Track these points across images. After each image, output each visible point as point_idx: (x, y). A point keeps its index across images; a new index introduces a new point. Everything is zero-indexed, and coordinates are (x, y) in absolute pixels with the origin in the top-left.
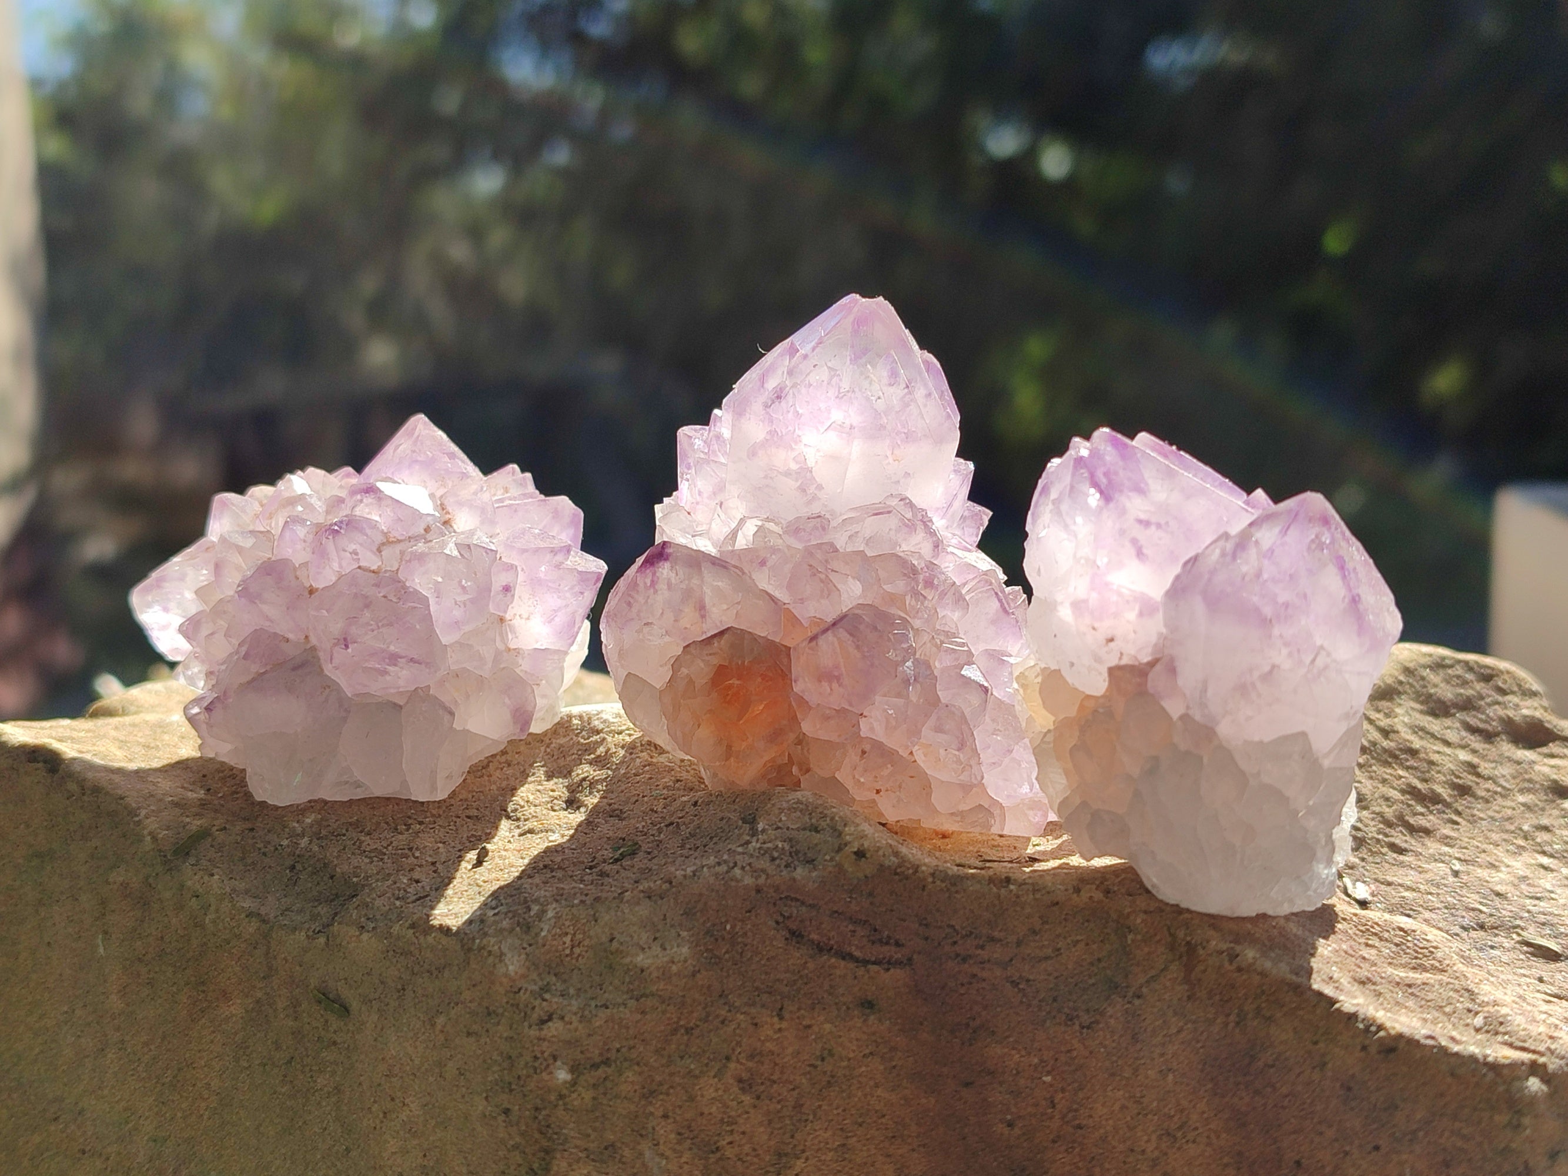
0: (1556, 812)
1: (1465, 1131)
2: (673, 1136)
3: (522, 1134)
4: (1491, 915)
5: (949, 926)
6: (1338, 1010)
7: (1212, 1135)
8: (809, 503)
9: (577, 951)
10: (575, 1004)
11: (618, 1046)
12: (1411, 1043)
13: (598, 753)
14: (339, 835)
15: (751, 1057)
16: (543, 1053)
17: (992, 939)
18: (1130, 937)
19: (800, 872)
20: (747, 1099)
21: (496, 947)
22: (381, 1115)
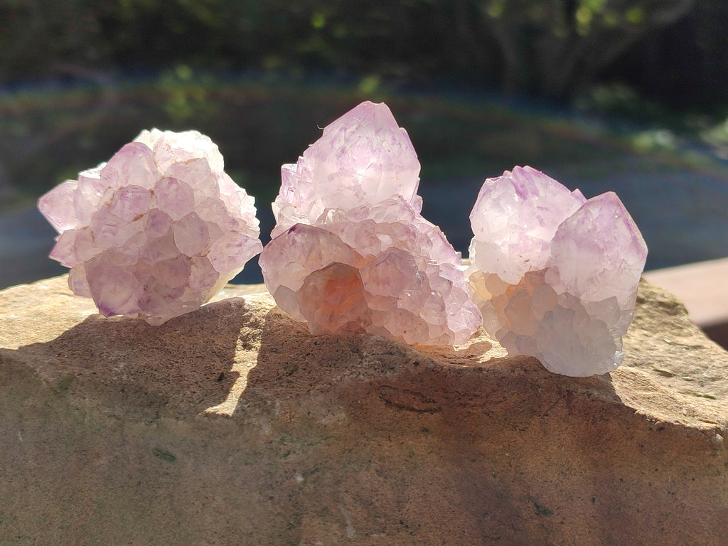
0: (641, 310)
1: (693, 459)
2: (352, 500)
3: (282, 508)
4: (638, 359)
5: (456, 392)
6: (638, 414)
7: (583, 471)
8: (360, 201)
9: (293, 420)
10: (298, 445)
11: (320, 462)
12: (670, 424)
13: (251, 321)
14: (140, 373)
15: (380, 460)
16: (289, 469)
17: (475, 396)
18: (540, 390)
19: (388, 374)
20: (381, 479)
21: (257, 423)
22: (201, 506)
